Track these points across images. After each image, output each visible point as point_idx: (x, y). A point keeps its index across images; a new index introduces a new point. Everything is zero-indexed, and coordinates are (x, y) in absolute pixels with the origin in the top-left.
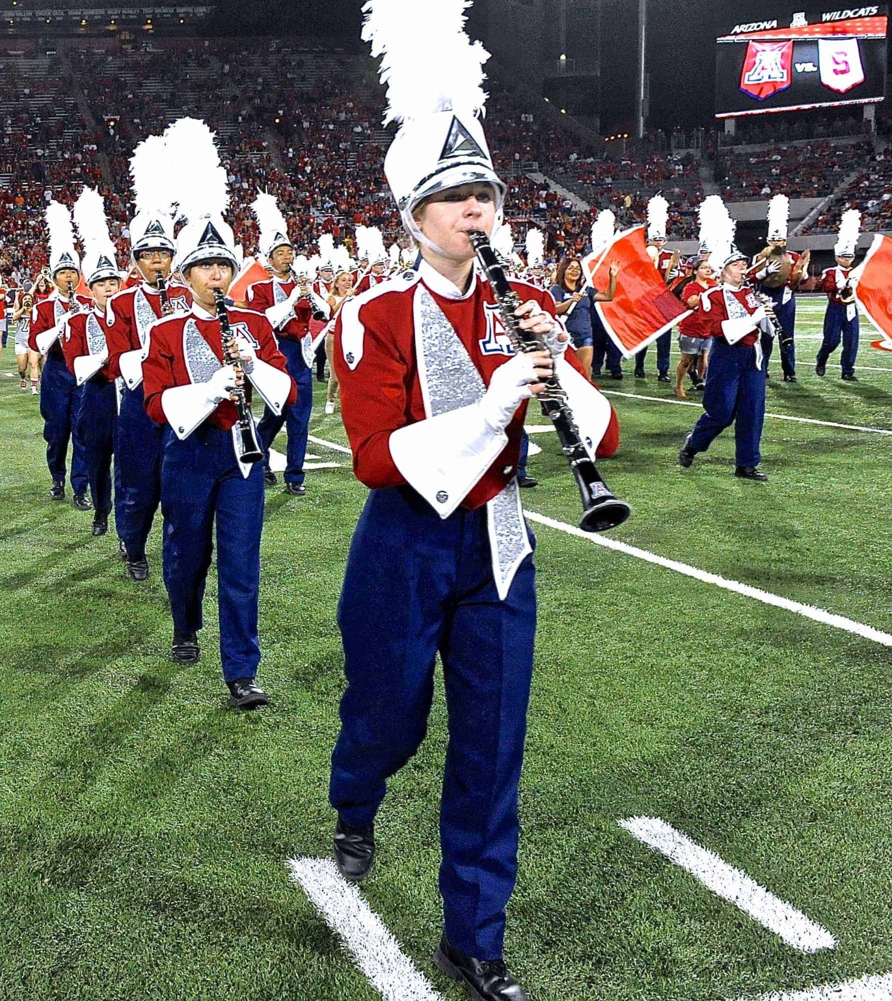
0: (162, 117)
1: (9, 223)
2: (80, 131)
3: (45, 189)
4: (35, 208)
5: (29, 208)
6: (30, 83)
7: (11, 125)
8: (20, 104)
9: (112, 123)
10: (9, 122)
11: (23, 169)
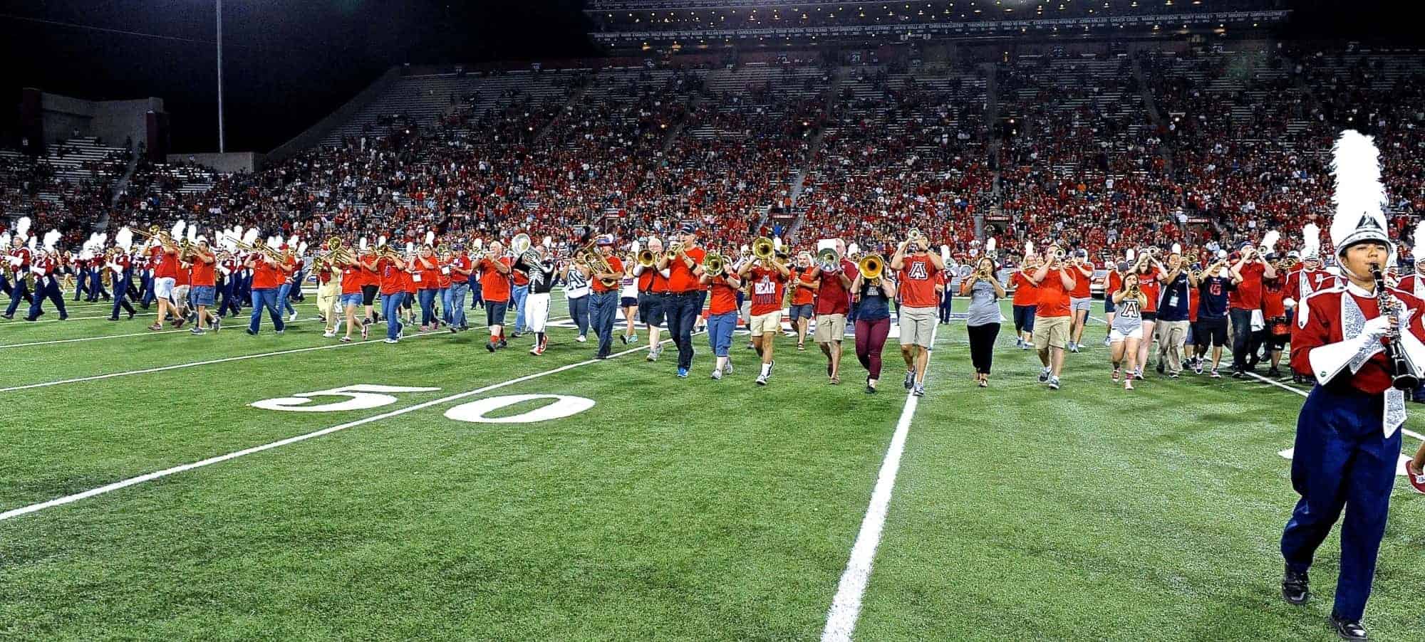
0: (1228, 114)
1: (1071, 207)
2: (1145, 126)
3: (1108, 178)
4: (1095, 194)
5: (1090, 194)
6: (1100, 82)
7: (1078, 120)
8: (1088, 101)
9: (1177, 119)
10: (1077, 117)
11: (1087, 159)
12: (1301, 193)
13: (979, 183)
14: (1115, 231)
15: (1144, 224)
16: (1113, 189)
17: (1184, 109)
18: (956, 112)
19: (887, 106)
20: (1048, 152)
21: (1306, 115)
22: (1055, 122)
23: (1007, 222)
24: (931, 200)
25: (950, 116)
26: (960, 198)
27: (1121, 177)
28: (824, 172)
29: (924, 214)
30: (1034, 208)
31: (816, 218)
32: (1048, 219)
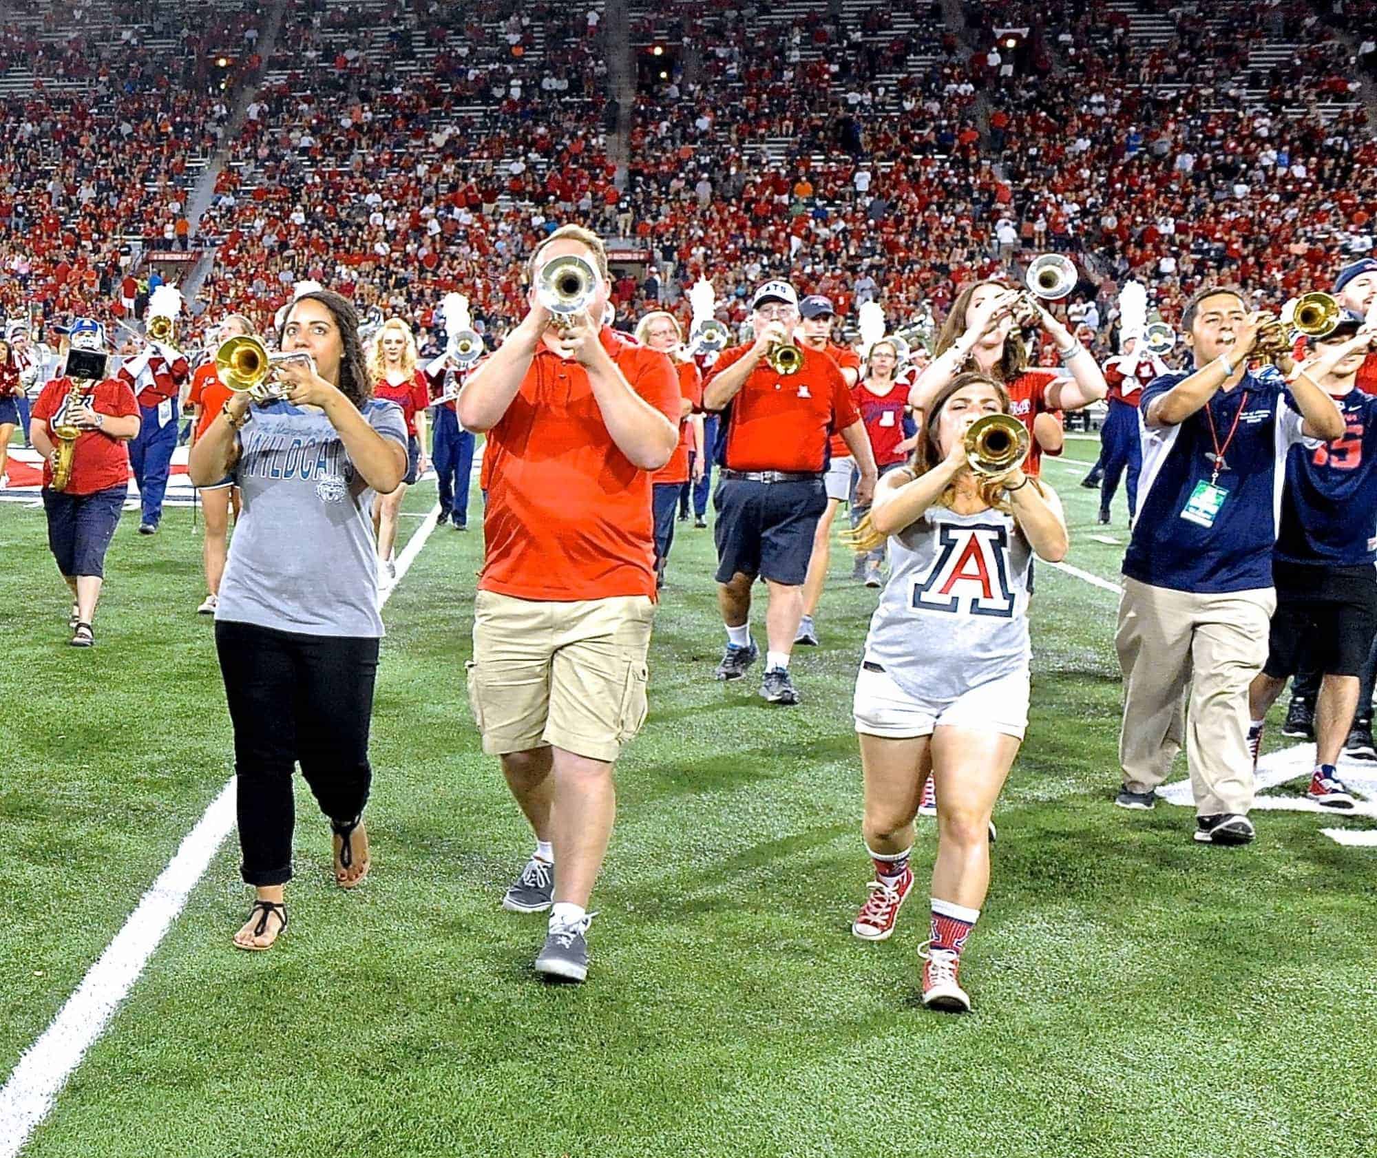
0: (1121, 31)
1: (777, 232)
2: (944, 57)
3: (858, 169)
4: (831, 204)
5: (820, 203)
7: (800, 47)
9: (1010, 44)
11: (816, 129)
12: (1275, 198)
13: (585, 182)
14: (870, 282)
15: (934, 267)
16: (869, 194)
17: (1026, 20)
18: (538, 33)
19: (396, 22)
20: (733, 115)
21: (1291, 32)
22: (747, 52)
23: (643, 263)
24: (481, 219)
25: (527, 43)
26: (544, 214)
27: (884, 167)
28: (260, 163)
29: (468, 249)
30: (701, 233)
31: (238, 260)
32: (732, 258)
